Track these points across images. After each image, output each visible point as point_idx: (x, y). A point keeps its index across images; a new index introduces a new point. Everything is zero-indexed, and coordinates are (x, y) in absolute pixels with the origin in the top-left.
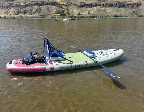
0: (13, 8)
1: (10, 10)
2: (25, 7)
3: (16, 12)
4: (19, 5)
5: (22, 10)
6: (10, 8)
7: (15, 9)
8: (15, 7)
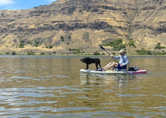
0: (13, 34)
1: (7, 37)
2: (38, 33)
3: (18, 42)
4: (25, 28)
5: (32, 38)
6: (7, 33)
7: (16, 36)
8: (16, 33)
